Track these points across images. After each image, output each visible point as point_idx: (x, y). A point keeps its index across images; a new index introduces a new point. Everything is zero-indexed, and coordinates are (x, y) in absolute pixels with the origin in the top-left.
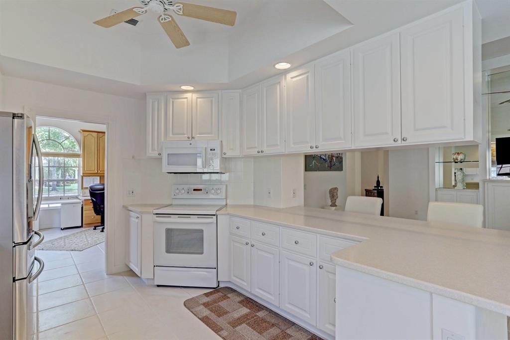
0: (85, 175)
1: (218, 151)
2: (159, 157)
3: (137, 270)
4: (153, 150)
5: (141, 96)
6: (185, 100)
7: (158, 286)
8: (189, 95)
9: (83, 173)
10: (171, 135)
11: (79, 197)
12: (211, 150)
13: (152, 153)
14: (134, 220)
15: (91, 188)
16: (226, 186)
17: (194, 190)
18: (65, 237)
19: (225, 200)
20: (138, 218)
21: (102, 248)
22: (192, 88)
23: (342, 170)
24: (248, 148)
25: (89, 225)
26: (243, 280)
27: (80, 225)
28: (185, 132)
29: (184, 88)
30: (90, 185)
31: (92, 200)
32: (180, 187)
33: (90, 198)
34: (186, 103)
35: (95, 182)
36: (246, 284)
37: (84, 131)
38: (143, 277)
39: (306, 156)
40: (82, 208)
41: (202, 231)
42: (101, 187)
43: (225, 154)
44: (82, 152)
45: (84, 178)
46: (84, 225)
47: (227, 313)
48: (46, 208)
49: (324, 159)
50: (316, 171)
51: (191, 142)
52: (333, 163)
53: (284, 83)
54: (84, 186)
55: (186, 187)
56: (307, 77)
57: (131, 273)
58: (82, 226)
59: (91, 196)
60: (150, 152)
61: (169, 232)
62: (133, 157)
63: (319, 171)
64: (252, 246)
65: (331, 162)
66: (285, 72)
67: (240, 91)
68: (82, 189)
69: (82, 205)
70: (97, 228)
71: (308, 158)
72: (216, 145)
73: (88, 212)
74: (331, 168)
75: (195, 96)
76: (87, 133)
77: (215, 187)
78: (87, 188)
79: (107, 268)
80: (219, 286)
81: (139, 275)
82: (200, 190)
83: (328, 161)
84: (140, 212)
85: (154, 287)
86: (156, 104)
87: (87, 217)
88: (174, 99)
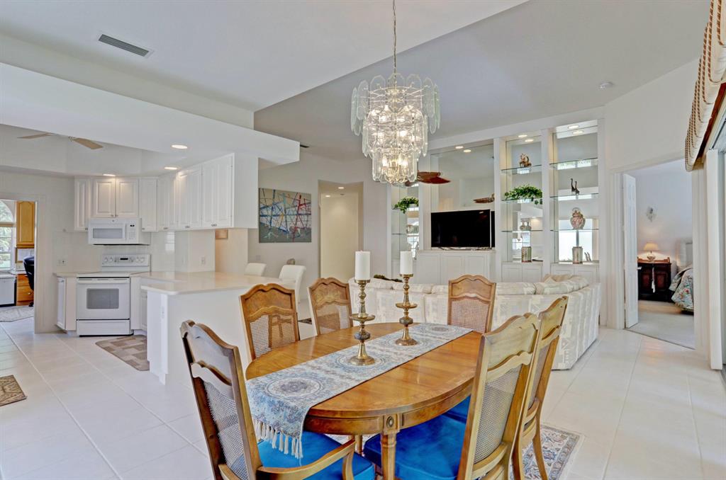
0: (19, 247)
1: (137, 227)
2: (85, 231)
3: (61, 325)
4: (81, 225)
5: (70, 179)
6: (110, 184)
7: (81, 336)
8: (112, 181)
9: (17, 245)
10: (97, 213)
12: (131, 226)
13: (78, 227)
14: (61, 284)
15: (26, 261)
16: (151, 256)
17: (121, 259)
19: (149, 267)
20: (63, 281)
22: (115, 175)
23: (310, 241)
24: (170, 224)
25: (24, 302)
27: (13, 303)
28: (110, 211)
29: (105, 175)
30: (25, 258)
31: (27, 274)
32: (108, 257)
33: (25, 272)
34: (110, 187)
35: (24, 255)
38: (68, 330)
40: (16, 284)
41: (117, 291)
42: (32, 259)
43: (143, 229)
44: (16, 222)
45: (18, 250)
46: (17, 303)
49: (284, 231)
50: (273, 242)
51: (114, 219)
52: (296, 235)
54: (18, 260)
55: (113, 257)
57: (62, 332)
58: (14, 305)
59: (27, 270)
61: (90, 292)
62: (64, 230)
63: (277, 242)
65: (294, 233)
66: (175, 172)
67: (157, 178)
68: (16, 262)
69: (16, 281)
72: (136, 222)
73: (23, 288)
74: (293, 239)
75: (118, 181)
77: (139, 256)
78: (21, 262)
79: (35, 329)
80: (133, 334)
81: (64, 328)
82: (127, 259)
83: (290, 232)
84: (66, 277)
85: (77, 337)
86: (83, 186)
87: (20, 293)
88: (100, 182)
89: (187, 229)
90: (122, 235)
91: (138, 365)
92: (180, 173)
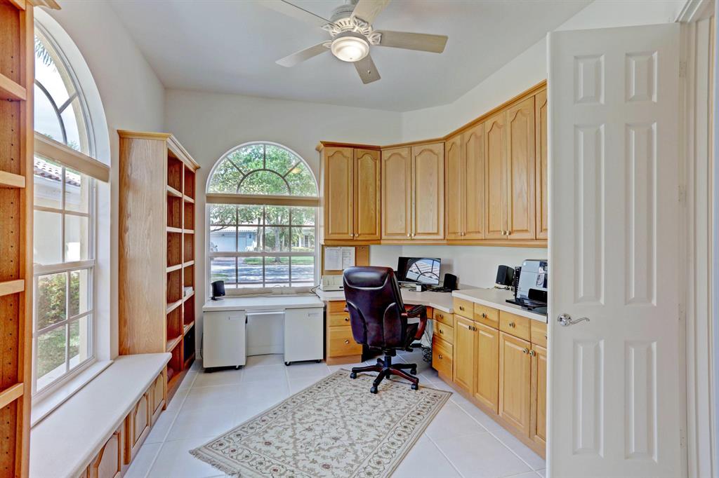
0: (329, 243)
9: (325, 240)
11: (318, 292)
15: (347, 276)
25: (339, 359)
27: (321, 358)
30: (343, 269)
31: (348, 303)
33: (343, 299)
37: (327, 145)
40: (325, 319)
44: (322, 194)
45: (326, 249)
46: (328, 359)
48: (234, 289)
58: (324, 361)
69: (325, 312)
70: (358, 374)
76: (332, 150)
78: (336, 273)
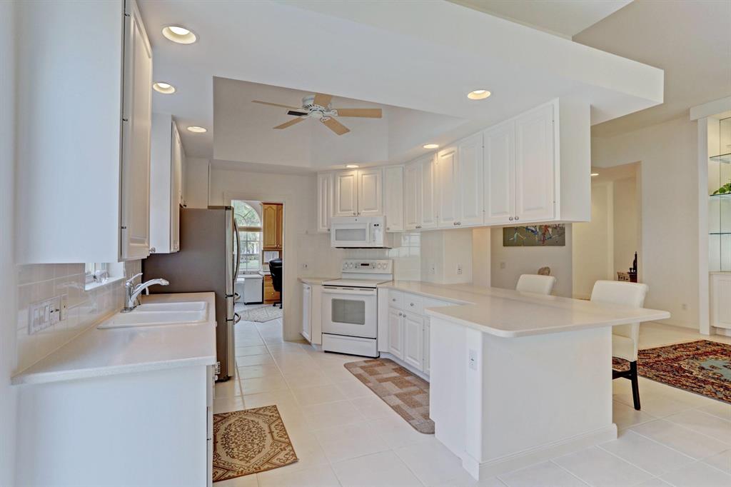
0: (266, 249)
1: (381, 227)
2: (329, 232)
3: (307, 336)
4: (323, 226)
5: (313, 176)
6: (351, 177)
7: (326, 352)
8: (355, 173)
9: (264, 248)
10: (339, 212)
11: (260, 273)
12: (375, 225)
13: (322, 228)
14: (306, 291)
15: (271, 263)
16: (393, 262)
17: (362, 265)
18: (248, 311)
19: (392, 276)
20: (309, 288)
21: (280, 322)
22: (357, 166)
23: (564, 244)
24: (425, 222)
25: (269, 301)
26: (397, 350)
27: (261, 301)
28: (352, 208)
29: (349, 166)
30: (270, 260)
31: (272, 275)
32: (349, 262)
33: (270, 273)
34: (352, 181)
35: (274, 256)
36: (399, 353)
37: (265, 204)
38: (313, 342)
39: (504, 229)
41: (363, 303)
42: (280, 261)
43: (388, 229)
44: (262, 226)
45: (265, 253)
47: (378, 374)
49: (532, 231)
50: (521, 246)
51: (356, 218)
52: (547, 236)
53: (436, 161)
54: (265, 261)
55: (354, 262)
56: (453, 156)
57: (305, 341)
58: (262, 303)
59: (271, 272)
60: (321, 228)
61: (334, 301)
62: (307, 232)
63: (524, 246)
64: (404, 316)
65: (544, 234)
66: (435, 152)
68: (263, 264)
70: (275, 305)
71: (507, 231)
72: (380, 221)
73: (268, 287)
74: (544, 242)
75: (360, 173)
76: (267, 206)
77: (382, 262)
78: (267, 263)
79: (284, 336)
80: (379, 357)
81: (310, 341)
82: (368, 265)
83: (540, 233)
84: (311, 284)
85: (322, 352)
86: (326, 182)
87: (267, 293)
88: (341, 176)
89: (457, 227)
90: (365, 235)
91: (369, 382)
92: (441, 153)
